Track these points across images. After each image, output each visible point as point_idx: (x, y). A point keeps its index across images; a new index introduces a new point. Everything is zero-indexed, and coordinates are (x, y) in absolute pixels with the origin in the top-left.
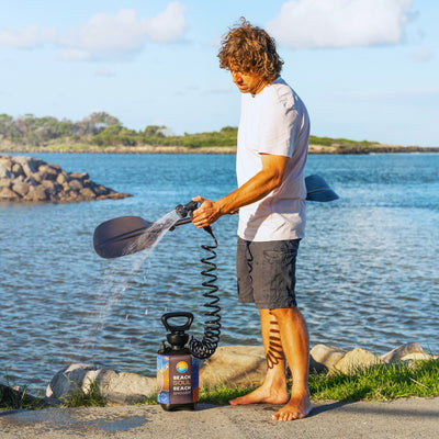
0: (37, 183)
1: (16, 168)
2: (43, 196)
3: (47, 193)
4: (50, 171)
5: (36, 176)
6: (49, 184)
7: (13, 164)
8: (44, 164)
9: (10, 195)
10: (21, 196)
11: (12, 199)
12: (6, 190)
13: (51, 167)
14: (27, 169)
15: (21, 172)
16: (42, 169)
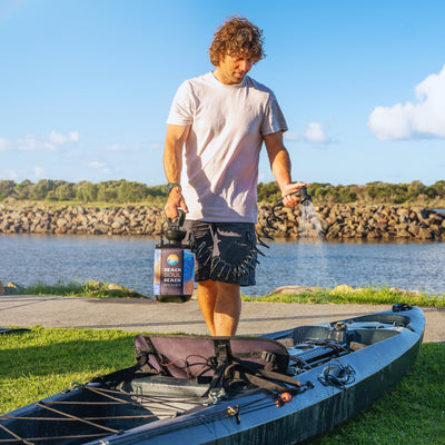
0: (426, 227)
1: (412, 215)
2: (429, 236)
3: (433, 233)
4: (437, 218)
5: (426, 221)
6: (435, 227)
7: (410, 212)
8: (434, 213)
9: (406, 234)
10: (413, 236)
11: (407, 238)
12: (403, 231)
13: (439, 215)
14: (420, 216)
15: (416, 219)
16: (432, 216)
